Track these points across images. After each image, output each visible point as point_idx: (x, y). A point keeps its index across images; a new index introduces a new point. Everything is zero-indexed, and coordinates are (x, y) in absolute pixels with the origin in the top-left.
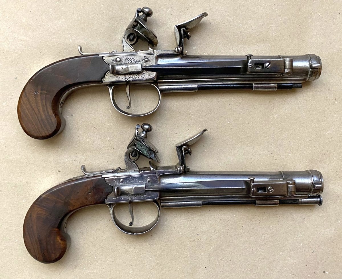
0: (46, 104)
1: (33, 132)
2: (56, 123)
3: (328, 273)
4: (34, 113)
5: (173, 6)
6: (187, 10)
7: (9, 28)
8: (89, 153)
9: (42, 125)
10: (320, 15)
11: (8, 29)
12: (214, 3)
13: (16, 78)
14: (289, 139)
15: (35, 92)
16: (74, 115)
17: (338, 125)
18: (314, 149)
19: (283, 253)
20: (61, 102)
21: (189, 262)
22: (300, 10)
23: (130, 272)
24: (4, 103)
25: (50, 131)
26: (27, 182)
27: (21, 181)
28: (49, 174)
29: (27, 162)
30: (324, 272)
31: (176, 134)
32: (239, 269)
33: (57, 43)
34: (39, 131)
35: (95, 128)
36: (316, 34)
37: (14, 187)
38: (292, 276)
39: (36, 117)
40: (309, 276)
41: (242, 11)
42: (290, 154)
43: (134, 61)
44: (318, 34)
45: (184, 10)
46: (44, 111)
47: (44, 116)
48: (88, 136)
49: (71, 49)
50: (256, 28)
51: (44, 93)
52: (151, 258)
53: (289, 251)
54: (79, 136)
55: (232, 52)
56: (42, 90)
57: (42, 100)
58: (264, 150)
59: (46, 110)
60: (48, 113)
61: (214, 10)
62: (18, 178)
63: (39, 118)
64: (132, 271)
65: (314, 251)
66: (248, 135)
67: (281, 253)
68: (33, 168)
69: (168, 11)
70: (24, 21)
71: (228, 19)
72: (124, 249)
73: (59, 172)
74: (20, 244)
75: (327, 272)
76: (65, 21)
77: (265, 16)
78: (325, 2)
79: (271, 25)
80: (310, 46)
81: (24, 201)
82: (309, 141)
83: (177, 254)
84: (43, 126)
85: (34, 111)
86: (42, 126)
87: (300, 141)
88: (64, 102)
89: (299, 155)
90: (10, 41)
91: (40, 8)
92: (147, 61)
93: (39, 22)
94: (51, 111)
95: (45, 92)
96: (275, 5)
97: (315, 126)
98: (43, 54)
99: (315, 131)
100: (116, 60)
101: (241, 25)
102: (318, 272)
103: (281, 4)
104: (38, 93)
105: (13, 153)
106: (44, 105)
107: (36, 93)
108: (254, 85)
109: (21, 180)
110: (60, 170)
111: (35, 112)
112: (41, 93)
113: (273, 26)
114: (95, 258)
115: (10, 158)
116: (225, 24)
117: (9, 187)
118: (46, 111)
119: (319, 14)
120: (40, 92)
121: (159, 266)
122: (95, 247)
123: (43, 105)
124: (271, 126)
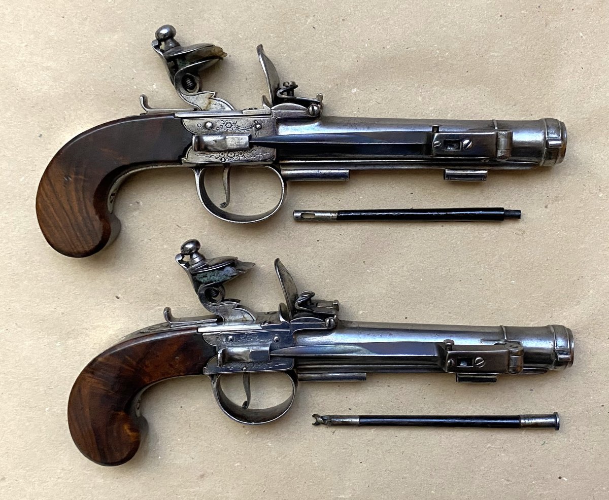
0: (84, 198)
1: (64, 245)
2: (102, 231)
3: (566, 480)
4: (64, 213)
5: (317, 13)
6: (343, 20)
7: (26, 45)
8: (168, 268)
9: (78, 233)
10: (582, 37)
11: (25, 48)
12: (392, 9)
13: (41, 135)
14: (514, 256)
15: (66, 176)
16: (141, 203)
17: (601, 234)
18: (556, 273)
19: (492, 445)
20: (110, 194)
21: (334, 452)
22: (546, 25)
23: (236, 465)
24: (21, 178)
25: (92, 245)
26: (63, 313)
27: (52, 312)
28: (100, 301)
29: (63, 279)
30: (560, 478)
31: (318, 241)
32: (418, 468)
33: (111, 76)
34: (73, 244)
35: (177, 226)
36: (573, 71)
37: (42, 320)
38: (506, 482)
39: (68, 220)
40: (534, 482)
41: (441, 25)
42: (513, 282)
43: (236, 128)
44: (577, 72)
45: (337, 21)
46: (80, 211)
47: (80, 218)
48: (166, 240)
49: (135, 87)
50: (464, 57)
51: (81, 179)
52: (270, 444)
53: (502, 441)
54: (150, 240)
55: (420, 99)
56: (77, 174)
57: (77, 190)
58: (468, 273)
59: (84, 208)
60: (87, 213)
61: (391, 22)
62: (48, 306)
63: (73, 221)
64: (238, 464)
65: (544, 442)
66: (442, 247)
67: (489, 445)
68: (73, 290)
69: (309, 21)
70: (52, 33)
71: (415, 41)
72: (227, 427)
73: (118, 298)
74: (53, 415)
75: (564, 478)
76: (124, 34)
77: (483, 36)
78: (594, 13)
79: (492, 54)
80: (560, 93)
81: (58, 344)
82: (547, 260)
83: (314, 439)
84: (79, 235)
85: (64, 208)
86: (77, 235)
87: (532, 260)
88: (118, 192)
89: (530, 284)
90: (28, 69)
91: (79, 12)
92: (260, 129)
93: (77, 36)
94: (92, 211)
95: (82, 177)
96: (501, 16)
97: (559, 234)
98: (87, 95)
99: (560, 244)
100: (205, 126)
101: (438, 52)
102: (549, 477)
103: (511, 15)
104: (70, 179)
105: (39, 264)
106: (82, 199)
107: (67, 178)
108: (446, 172)
109: (53, 310)
110: (120, 296)
111: (66, 212)
112: (76, 180)
113: (496, 54)
114: (179, 440)
115: (35, 272)
116: (409, 49)
117: (33, 320)
118: (84, 211)
119: (581, 35)
120: (73, 176)
121: (284, 458)
122: (178, 423)
123: (79, 200)
124: (483, 233)
